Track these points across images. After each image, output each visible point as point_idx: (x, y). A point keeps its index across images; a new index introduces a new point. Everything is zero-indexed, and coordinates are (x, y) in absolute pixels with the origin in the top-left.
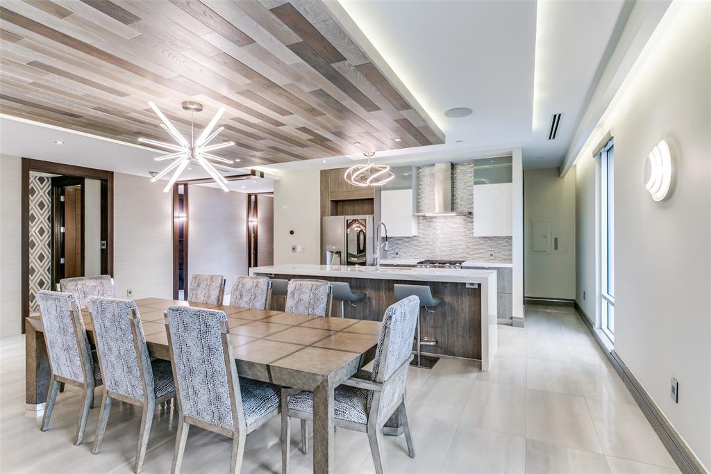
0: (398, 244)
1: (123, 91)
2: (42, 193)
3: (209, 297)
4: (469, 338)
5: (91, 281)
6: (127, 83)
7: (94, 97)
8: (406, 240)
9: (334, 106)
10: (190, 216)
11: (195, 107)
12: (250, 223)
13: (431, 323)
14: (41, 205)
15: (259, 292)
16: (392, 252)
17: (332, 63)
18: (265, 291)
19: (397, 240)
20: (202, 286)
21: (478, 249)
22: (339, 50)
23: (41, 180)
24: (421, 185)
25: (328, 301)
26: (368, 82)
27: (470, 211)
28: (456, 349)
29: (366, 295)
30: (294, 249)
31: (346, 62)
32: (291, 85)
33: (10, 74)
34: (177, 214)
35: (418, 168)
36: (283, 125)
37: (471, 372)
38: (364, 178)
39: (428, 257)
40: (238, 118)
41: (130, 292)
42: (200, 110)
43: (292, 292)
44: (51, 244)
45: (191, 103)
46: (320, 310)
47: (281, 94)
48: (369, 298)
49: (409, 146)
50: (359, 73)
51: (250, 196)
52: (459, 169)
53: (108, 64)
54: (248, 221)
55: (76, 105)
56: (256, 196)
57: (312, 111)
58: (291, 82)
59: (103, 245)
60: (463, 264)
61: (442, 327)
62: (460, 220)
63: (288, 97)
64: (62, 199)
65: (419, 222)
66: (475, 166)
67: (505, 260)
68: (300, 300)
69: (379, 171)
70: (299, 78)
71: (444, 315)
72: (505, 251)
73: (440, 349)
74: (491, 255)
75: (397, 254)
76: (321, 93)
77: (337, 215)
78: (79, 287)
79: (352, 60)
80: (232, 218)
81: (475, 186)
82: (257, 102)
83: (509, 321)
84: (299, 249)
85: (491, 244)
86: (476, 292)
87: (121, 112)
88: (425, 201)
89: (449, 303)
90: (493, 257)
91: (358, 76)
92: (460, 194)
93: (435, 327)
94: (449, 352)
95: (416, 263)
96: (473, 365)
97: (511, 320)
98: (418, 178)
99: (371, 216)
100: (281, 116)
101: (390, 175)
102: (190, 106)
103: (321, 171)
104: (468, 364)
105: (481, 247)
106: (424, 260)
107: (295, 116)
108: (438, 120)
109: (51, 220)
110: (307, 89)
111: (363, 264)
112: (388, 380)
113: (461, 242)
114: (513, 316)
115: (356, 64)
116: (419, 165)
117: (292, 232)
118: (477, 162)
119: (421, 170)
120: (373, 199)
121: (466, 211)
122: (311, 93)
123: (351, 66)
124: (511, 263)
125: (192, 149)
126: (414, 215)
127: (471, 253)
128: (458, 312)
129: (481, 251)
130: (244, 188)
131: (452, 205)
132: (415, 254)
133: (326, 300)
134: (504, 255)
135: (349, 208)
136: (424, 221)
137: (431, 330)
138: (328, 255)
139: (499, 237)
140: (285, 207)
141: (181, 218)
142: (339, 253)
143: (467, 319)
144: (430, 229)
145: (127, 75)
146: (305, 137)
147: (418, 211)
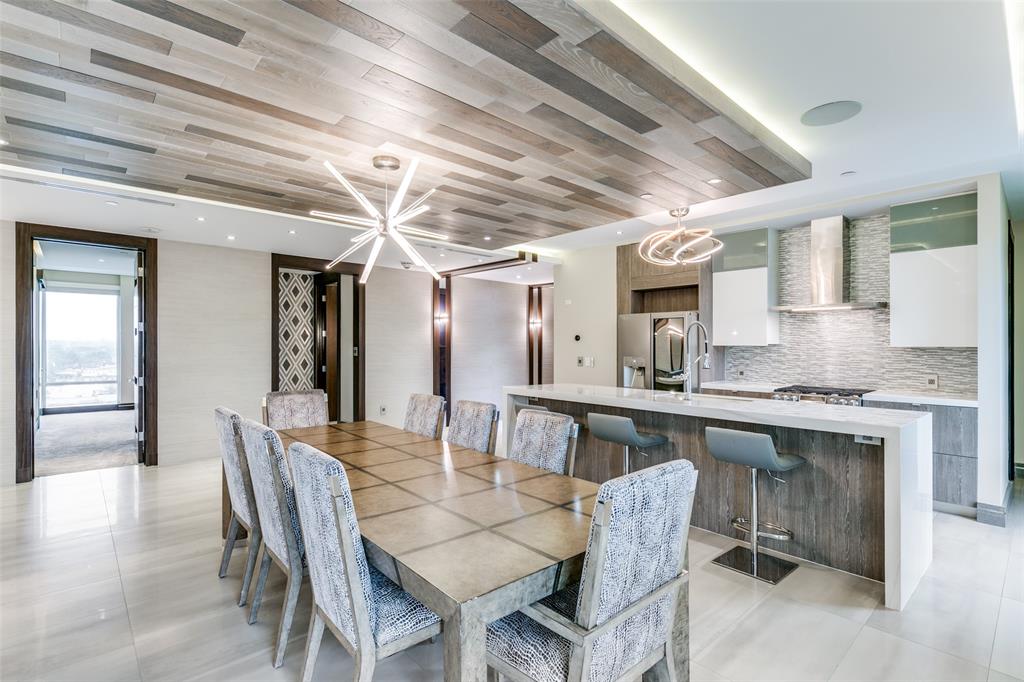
0: (743, 358)
1: (300, 152)
2: (305, 292)
3: (425, 426)
4: (863, 537)
5: (300, 396)
6: (295, 139)
7: (277, 166)
8: (758, 351)
9: (580, 133)
10: (453, 316)
11: (390, 163)
12: (531, 326)
13: (783, 498)
14: (305, 307)
15: (479, 425)
16: (733, 370)
17: (537, 48)
18: (489, 424)
19: (743, 351)
20: (419, 409)
21: (902, 370)
22: (536, 17)
23: (304, 278)
24: (785, 260)
25: (569, 448)
26: (615, 75)
27: (883, 300)
28: (833, 555)
29: (667, 439)
30: (580, 361)
31: (561, 41)
32: (495, 104)
33: (179, 147)
34: (437, 315)
35: (780, 232)
36: (519, 176)
37: (860, 605)
38: (669, 254)
39: (799, 380)
40: (452, 173)
41: (384, 410)
42: (395, 167)
43: (520, 430)
44: (314, 350)
45: (383, 157)
46: (555, 463)
47: (489, 124)
48: (673, 444)
49: (741, 190)
50: (593, 58)
51: (531, 288)
52: (861, 229)
53: (259, 114)
54: (528, 323)
55: (269, 181)
56: (540, 289)
57: (547, 146)
58: (492, 99)
59: (354, 351)
60: (866, 397)
61: (804, 509)
62: (865, 319)
63: (502, 128)
64: (324, 299)
65: (781, 322)
66: (892, 220)
67: (962, 393)
68: (529, 443)
69: (693, 238)
70: (501, 90)
71: (809, 489)
72: (962, 375)
73: (800, 549)
74: (931, 382)
75: (742, 373)
76: (545, 111)
77: (642, 312)
78: (286, 402)
79: (570, 35)
80: (508, 320)
81: (891, 255)
82: (464, 144)
83: (971, 510)
84: (587, 362)
85: (932, 362)
86: (873, 453)
87: (317, 183)
88: (794, 285)
89: (818, 468)
90: (935, 386)
91: (593, 64)
92: (861, 272)
93: (791, 507)
94: (819, 556)
95: (772, 391)
96: (868, 592)
97: (974, 509)
98: (781, 249)
99: (694, 314)
100: (508, 162)
101: (716, 244)
102: (384, 163)
103: (618, 248)
104: (856, 588)
105: (909, 366)
106: (790, 385)
107: (528, 158)
108: (789, 135)
109: (314, 322)
110: (524, 108)
111: (680, 388)
112: (603, 624)
113: (864, 357)
114: (978, 501)
115: (580, 41)
116: (779, 228)
117: (577, 338)
118: (898, 211)
119: (784, 235)
120: (696, 286)
121: (875, 300)
122: (532, 112)
123: (573, 46)
124: (976, 399)
125: (384, 222)
126: (770, 310)
127: (886, 376)
128: (837, 486)
129: (909, 374)
130: (519, 278)
131: (847, 291)
132: (775, 374)
133: (565, 447)
134: (961, 383)
135: (661, 301)
136: (791, 320)
137: (783, 513)
138: (627, 370)
139: (950, 349)
140: (569, 302)
141: (442, 319)
142: (642, 369)
143: (858, 502)
144: (802, 333)
145: (287, 127)
146: (561, 193)
147: (780, 302)
